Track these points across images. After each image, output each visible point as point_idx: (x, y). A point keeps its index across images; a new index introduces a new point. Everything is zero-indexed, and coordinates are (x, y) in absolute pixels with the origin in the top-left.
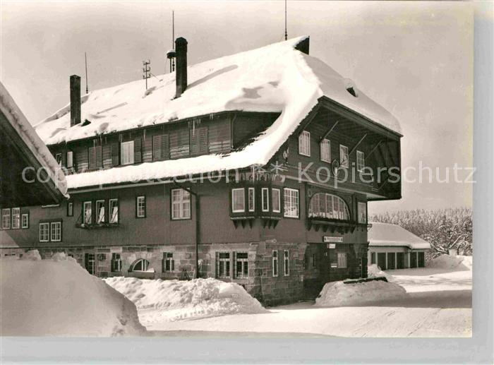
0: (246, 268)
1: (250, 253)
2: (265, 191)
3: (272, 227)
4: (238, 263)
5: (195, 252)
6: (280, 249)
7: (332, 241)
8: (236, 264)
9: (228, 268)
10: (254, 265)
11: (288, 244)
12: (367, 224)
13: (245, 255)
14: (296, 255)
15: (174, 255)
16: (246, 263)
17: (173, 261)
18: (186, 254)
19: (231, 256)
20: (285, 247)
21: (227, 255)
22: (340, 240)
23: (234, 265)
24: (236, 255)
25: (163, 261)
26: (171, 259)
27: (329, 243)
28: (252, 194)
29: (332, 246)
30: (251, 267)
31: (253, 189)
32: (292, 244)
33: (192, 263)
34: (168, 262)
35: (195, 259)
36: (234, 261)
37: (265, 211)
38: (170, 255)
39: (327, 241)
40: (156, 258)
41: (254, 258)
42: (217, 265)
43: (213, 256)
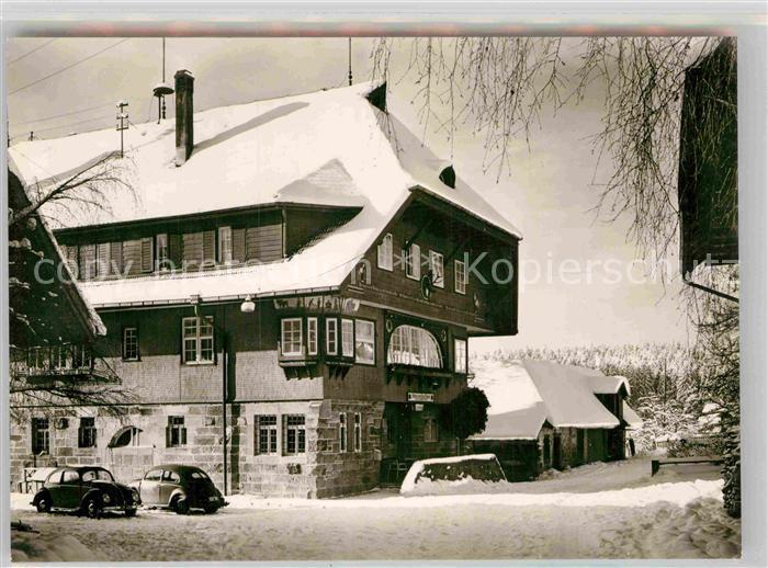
0: (302, 439)
1: (308, 417)
2: (332, 324)
3: (340, 377)
4: (289, 431)
5: (222, 416)
6: (350, 411)
7: (419, 400)
8: (286, 433)
9: (274, 439)
10: (315, 433)
11: (360, 404)
12: (467, 374)
13: (300, 420)
14: (370, 421)
15: (186, 420)
16: (303, 432)
17: (185, 430)
18: (207, 418)
19: (279, 420)
20: (356, 408)
21: (272, 420)
22: (428, 398)
23: (283, 435)
24: (286, 419)
25: (167, 429)
26: (181, 426)
27: (414, 403)
28: (312, 328)
29: (419, 407)
30: (311, 437)
31: (315, 319)
32: (366, 404)
33: (217, 433)
34: (175, 432)
35: (221, 426)
36: (283, 428)
37: (332, 354)
38: (180, 420)
39: (412, 399)
40: (155, 424)
41: (315, 424)
42: (256, 436)
43: (251, 422)
